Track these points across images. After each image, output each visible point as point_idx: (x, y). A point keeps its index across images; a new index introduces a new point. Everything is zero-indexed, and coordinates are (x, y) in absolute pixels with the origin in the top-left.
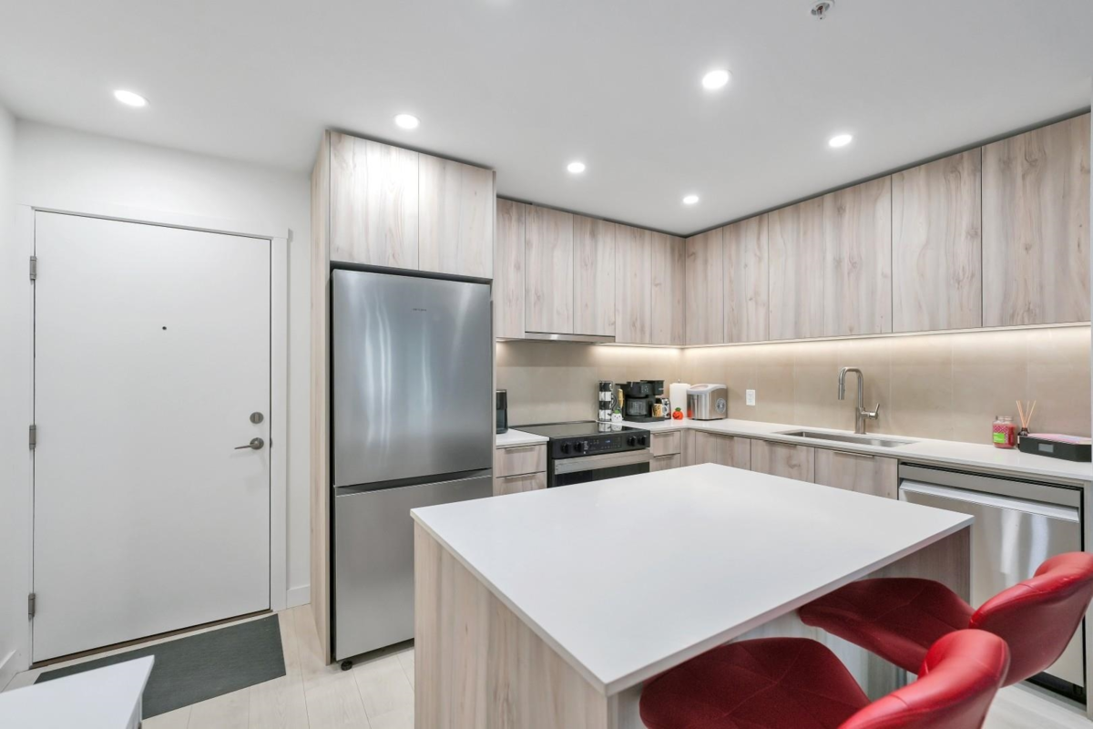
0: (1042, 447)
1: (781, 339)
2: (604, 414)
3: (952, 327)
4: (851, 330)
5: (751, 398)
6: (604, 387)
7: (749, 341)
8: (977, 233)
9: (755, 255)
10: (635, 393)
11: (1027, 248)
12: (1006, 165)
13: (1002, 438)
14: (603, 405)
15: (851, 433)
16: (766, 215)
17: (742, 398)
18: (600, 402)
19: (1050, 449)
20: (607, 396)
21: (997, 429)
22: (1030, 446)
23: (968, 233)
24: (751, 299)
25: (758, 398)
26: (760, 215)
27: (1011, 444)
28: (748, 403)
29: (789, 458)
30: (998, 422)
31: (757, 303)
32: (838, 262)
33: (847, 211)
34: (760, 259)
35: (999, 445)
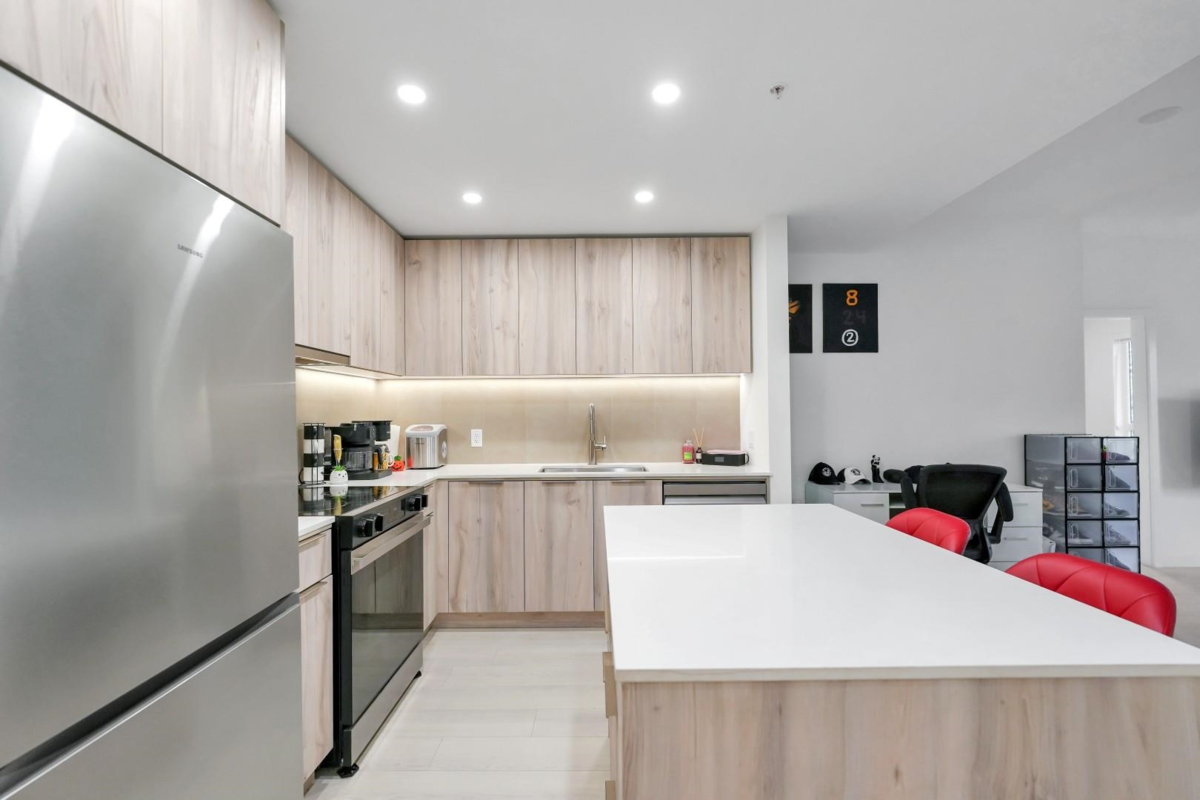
0: (717, 459)
1: (534, 375)
2: (315, 474)
3: (675, 372)
4: (601, 369)
5: (477, 438)
6: (310, 432)
7: (495, 375)
8: (688, 302)
9: (503, 281)
10: (358, 439)
11: (716, 319)
12: (704, 255)
13: (688, 456)
14: (309, 460)
15: (585, 465)
16: (516, 241)
17: (465, 438)
18: (306, 455)
19: (722, 460)
20: (319, 446)
21: (684, 450)
22: (707, 459)
23: (683, 301)
24: (498, 328)
25: (485, 439)
26: (510, 239)
27: (694, 460)
28: (474, 444)
29: (568, 495)
30: (686, 445)
31: (505, 334)
32: (589, 305)
33: (597, 258)
34: (509, 287)
35: (687, 462)
